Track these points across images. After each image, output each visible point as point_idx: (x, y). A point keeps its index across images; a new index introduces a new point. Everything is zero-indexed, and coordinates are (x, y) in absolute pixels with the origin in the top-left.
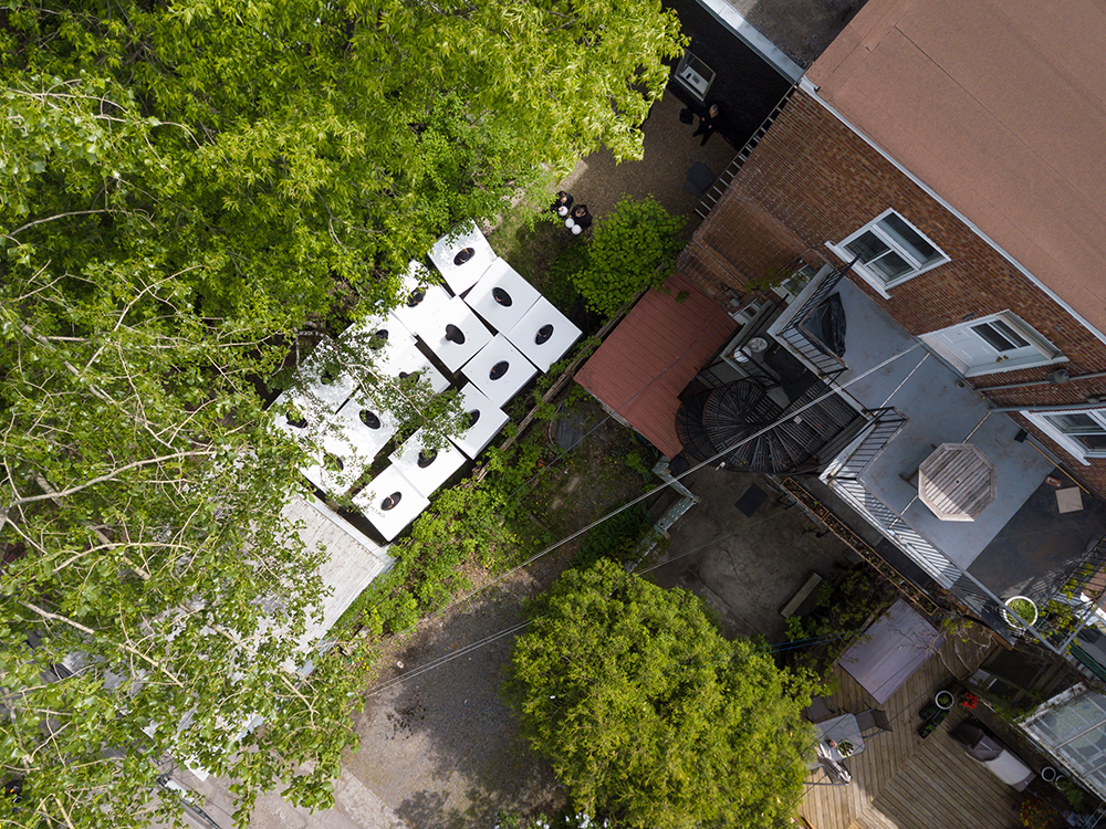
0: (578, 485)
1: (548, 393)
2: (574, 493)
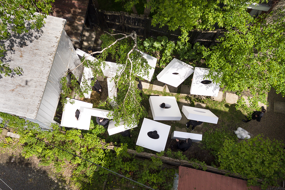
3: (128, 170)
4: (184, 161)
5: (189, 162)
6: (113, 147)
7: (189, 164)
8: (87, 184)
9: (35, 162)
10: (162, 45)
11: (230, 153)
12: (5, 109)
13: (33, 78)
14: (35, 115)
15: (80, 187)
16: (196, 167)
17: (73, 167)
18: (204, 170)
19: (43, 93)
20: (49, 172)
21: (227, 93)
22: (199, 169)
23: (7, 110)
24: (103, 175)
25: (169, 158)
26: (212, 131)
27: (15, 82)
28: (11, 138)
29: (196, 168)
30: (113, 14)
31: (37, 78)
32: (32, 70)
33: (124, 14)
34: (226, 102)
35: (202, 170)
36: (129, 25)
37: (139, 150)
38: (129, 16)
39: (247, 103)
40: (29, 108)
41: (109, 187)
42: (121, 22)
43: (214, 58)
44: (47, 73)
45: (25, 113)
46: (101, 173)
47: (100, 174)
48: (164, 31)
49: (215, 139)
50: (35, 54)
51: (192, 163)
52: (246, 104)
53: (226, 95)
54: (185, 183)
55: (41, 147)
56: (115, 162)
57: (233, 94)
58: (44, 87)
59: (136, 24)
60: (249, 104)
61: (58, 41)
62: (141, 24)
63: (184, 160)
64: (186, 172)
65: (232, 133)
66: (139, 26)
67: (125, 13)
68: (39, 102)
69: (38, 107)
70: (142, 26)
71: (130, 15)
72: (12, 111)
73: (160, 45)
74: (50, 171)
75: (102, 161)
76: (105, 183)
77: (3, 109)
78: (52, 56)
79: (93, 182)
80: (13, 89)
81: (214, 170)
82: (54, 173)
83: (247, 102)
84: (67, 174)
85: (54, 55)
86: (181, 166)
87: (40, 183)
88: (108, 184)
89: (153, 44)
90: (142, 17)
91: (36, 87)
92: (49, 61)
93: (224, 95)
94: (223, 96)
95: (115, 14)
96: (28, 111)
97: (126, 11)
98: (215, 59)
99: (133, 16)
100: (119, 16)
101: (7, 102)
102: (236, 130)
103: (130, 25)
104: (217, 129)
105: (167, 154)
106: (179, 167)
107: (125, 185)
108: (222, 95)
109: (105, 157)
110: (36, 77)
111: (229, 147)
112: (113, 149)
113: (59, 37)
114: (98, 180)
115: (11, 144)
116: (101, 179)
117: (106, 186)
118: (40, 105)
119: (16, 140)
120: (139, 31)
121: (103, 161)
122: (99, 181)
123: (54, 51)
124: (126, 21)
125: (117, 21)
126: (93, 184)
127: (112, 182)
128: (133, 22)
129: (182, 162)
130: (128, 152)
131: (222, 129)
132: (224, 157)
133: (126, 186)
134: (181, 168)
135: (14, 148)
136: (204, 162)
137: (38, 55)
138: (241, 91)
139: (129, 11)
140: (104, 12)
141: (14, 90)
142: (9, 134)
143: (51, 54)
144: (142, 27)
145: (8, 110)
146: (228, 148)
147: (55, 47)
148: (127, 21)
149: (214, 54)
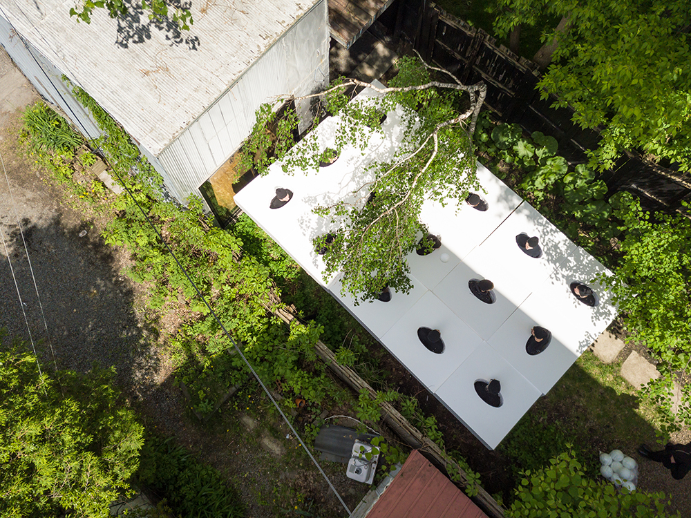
0: (270, 452)
1: (394, 411)
2: (260, 447)
3: (296, 391)
4: (432, 445)
5: (443, 453)
6: (291, 317)
7: (439, 459)
8: (196, 371)
9: (123, 262)
10: (535, 157)
11: (557, 491)
12: (109, 104)
13: (202, 70)
14: (160, 147)
15: (178, 365)
16: (453, 475)
17: (187, 317)
18: (466, 494)
19: (202, 111)
20: (137, 298)
21: (634, 351)
22: (457, 484)
23: (112, 106)
24: (239, 370)
25: (402, 417)
26: (544, 420)
27: (161, 59)
28: (104, 186)
29: (453, 477)
30: (460, 28)
31: (208, 72)
32: (208, 50)
33: (485, 38)
34: (619, 370)
35: (463, 490)
36: (481, 72)
37: (342, 358)
38: (494, 49)
39: (674, 399)
40: (157, 126)
41: (236, 404)
42: (467, 55)
43: (651, 243)
44: (235, 72)
45: (143, 134)
46: (236, 363)
47: (233, 364)
48: (557, 126)
49: (538, 443)
50: (234, 21)
51: (448, 461)
52: (670, 399)
53: (628, 355)
54: (404, 495)
55: (148, 236)
56: (278, 356)
57: (650, 362)
58: (213, 100)
59: (501, 77)
60: (680, 406)
61: (297, 16)
62: (512, 81)
63: (434, 441)
64: (423, 472)
65: (591, 453)
66: (505, 86)
67: (489, 36)
68: (184, 126)
69: (177, 134)
70: (513, 89)
71: (498, 46)
72: (120, 113)
73: (531, 155)
74: (140, 298)
75: (252, 338)
76: (234, 388)
77: (105, 100)
78: (266, 41)
79: (211, 372)
80: (148, 72)
81: (494, 510)
82: (146, 306)
83: (676, 397)
84: (169, 323)
85: (271, 42)
86: (419, 451)
87: (108, 311)
88: (239, 396)
89: (514, 144)
90: (522, 64)
91: (196, 90)
92: (255, 49)
93: (625, 354)
94: (621, 353)
95: (463, 30)
96: (151, 131)
97: (492, 33)
98: (650, 248)
99: (502, 52)
100: (470, 38)
101: (122, 91)
102: (608, 451)
103: (485, 72)
104: (559, 421)
105: (403, 406)
106: (412, 452)
107: (273, 421)
108: (620, 349)
109: (264, 332)
110: (209, 69)
111: (563, 475)
112: (288, 322)
113: (306, 9)
114: (221, 373)
115: (98, 200)
116: (229, 375)
117: (231, 398)
118: (182, 133)
119: (111, 195)
120: (498, 98)
121: (255, 339)
122: (224, 378)
123: (276, 33)
124: (480, 57)
125: (459, 49)
126: (208, 376)
127: (249, 396)
128: (494, 68)
129: (426, 444)
130: (315, 348)
131: (571, 430)
132: (534, 491)
133: (274, 424)
134: (415, 455)
135: (99, 209)
136: (478, 475)
137: (239, 25)
138: (675, 366)
139: (498, 36)
140: (442, 14)
141: (150, 73)
142: (104, 176)
143: (267, 37)
144: (510, 89)
145: (115, 109)
146: (558, 476)
147: (285, 25)
148: (484, 61)
149: (655, 233)
